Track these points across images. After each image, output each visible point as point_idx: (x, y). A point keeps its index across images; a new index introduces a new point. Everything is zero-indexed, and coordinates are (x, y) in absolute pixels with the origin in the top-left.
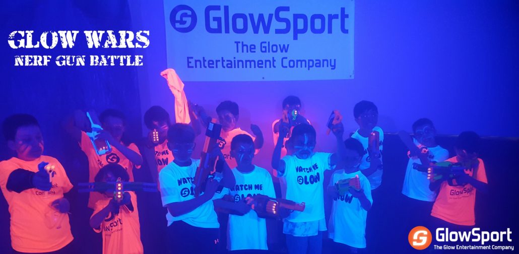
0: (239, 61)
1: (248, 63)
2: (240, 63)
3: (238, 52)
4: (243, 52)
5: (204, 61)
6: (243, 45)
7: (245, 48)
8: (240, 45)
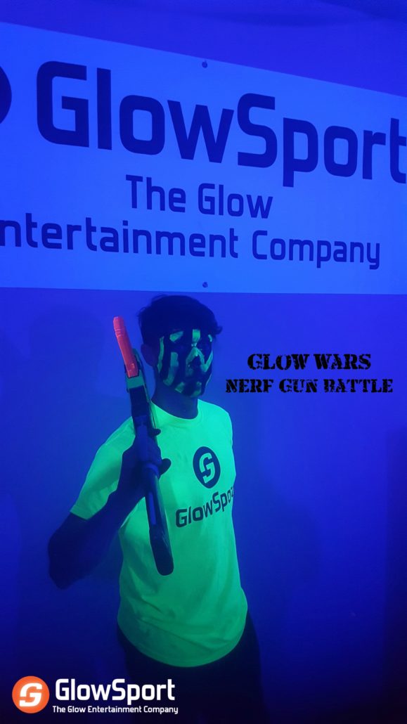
0: (137, 233)
1: (164, 240)
2: (142, 240)
3: (134, 205)
4: (149, 207)
5: (31, 225)
6: (151, 189)
7: (156, 196)
8: (142, 188)
